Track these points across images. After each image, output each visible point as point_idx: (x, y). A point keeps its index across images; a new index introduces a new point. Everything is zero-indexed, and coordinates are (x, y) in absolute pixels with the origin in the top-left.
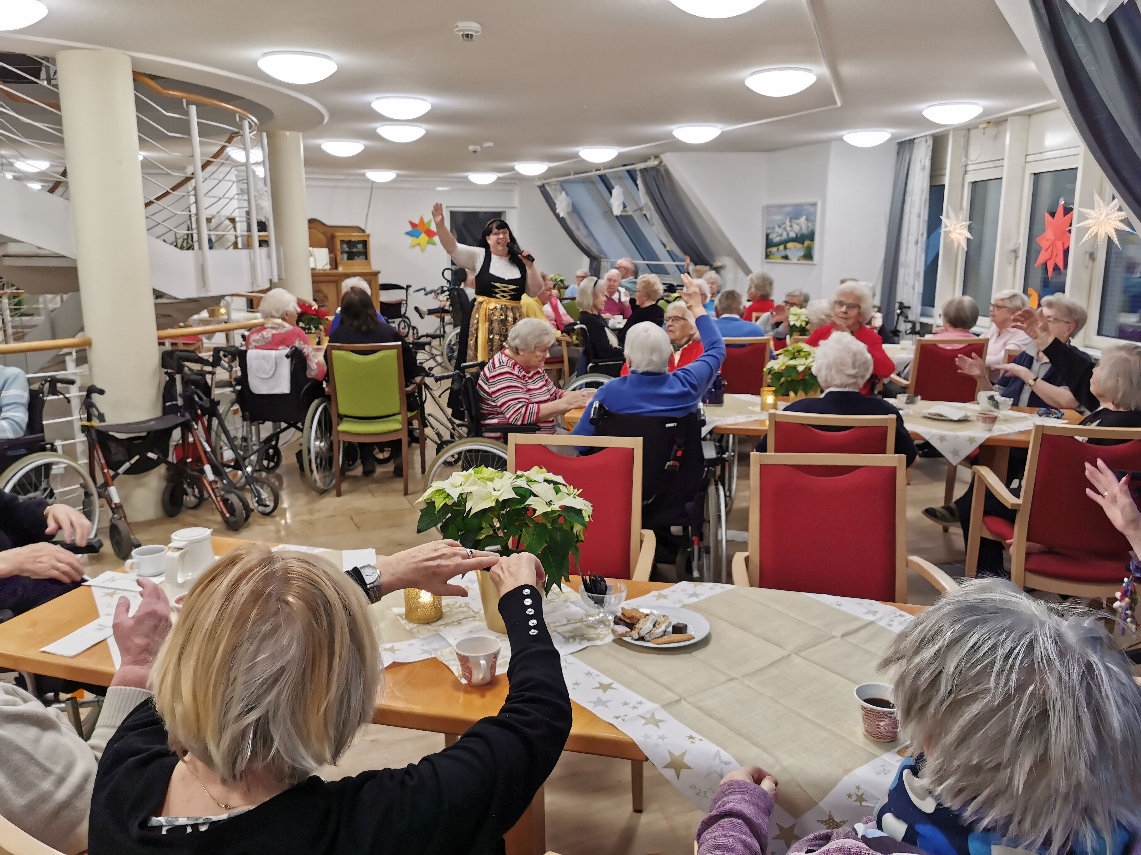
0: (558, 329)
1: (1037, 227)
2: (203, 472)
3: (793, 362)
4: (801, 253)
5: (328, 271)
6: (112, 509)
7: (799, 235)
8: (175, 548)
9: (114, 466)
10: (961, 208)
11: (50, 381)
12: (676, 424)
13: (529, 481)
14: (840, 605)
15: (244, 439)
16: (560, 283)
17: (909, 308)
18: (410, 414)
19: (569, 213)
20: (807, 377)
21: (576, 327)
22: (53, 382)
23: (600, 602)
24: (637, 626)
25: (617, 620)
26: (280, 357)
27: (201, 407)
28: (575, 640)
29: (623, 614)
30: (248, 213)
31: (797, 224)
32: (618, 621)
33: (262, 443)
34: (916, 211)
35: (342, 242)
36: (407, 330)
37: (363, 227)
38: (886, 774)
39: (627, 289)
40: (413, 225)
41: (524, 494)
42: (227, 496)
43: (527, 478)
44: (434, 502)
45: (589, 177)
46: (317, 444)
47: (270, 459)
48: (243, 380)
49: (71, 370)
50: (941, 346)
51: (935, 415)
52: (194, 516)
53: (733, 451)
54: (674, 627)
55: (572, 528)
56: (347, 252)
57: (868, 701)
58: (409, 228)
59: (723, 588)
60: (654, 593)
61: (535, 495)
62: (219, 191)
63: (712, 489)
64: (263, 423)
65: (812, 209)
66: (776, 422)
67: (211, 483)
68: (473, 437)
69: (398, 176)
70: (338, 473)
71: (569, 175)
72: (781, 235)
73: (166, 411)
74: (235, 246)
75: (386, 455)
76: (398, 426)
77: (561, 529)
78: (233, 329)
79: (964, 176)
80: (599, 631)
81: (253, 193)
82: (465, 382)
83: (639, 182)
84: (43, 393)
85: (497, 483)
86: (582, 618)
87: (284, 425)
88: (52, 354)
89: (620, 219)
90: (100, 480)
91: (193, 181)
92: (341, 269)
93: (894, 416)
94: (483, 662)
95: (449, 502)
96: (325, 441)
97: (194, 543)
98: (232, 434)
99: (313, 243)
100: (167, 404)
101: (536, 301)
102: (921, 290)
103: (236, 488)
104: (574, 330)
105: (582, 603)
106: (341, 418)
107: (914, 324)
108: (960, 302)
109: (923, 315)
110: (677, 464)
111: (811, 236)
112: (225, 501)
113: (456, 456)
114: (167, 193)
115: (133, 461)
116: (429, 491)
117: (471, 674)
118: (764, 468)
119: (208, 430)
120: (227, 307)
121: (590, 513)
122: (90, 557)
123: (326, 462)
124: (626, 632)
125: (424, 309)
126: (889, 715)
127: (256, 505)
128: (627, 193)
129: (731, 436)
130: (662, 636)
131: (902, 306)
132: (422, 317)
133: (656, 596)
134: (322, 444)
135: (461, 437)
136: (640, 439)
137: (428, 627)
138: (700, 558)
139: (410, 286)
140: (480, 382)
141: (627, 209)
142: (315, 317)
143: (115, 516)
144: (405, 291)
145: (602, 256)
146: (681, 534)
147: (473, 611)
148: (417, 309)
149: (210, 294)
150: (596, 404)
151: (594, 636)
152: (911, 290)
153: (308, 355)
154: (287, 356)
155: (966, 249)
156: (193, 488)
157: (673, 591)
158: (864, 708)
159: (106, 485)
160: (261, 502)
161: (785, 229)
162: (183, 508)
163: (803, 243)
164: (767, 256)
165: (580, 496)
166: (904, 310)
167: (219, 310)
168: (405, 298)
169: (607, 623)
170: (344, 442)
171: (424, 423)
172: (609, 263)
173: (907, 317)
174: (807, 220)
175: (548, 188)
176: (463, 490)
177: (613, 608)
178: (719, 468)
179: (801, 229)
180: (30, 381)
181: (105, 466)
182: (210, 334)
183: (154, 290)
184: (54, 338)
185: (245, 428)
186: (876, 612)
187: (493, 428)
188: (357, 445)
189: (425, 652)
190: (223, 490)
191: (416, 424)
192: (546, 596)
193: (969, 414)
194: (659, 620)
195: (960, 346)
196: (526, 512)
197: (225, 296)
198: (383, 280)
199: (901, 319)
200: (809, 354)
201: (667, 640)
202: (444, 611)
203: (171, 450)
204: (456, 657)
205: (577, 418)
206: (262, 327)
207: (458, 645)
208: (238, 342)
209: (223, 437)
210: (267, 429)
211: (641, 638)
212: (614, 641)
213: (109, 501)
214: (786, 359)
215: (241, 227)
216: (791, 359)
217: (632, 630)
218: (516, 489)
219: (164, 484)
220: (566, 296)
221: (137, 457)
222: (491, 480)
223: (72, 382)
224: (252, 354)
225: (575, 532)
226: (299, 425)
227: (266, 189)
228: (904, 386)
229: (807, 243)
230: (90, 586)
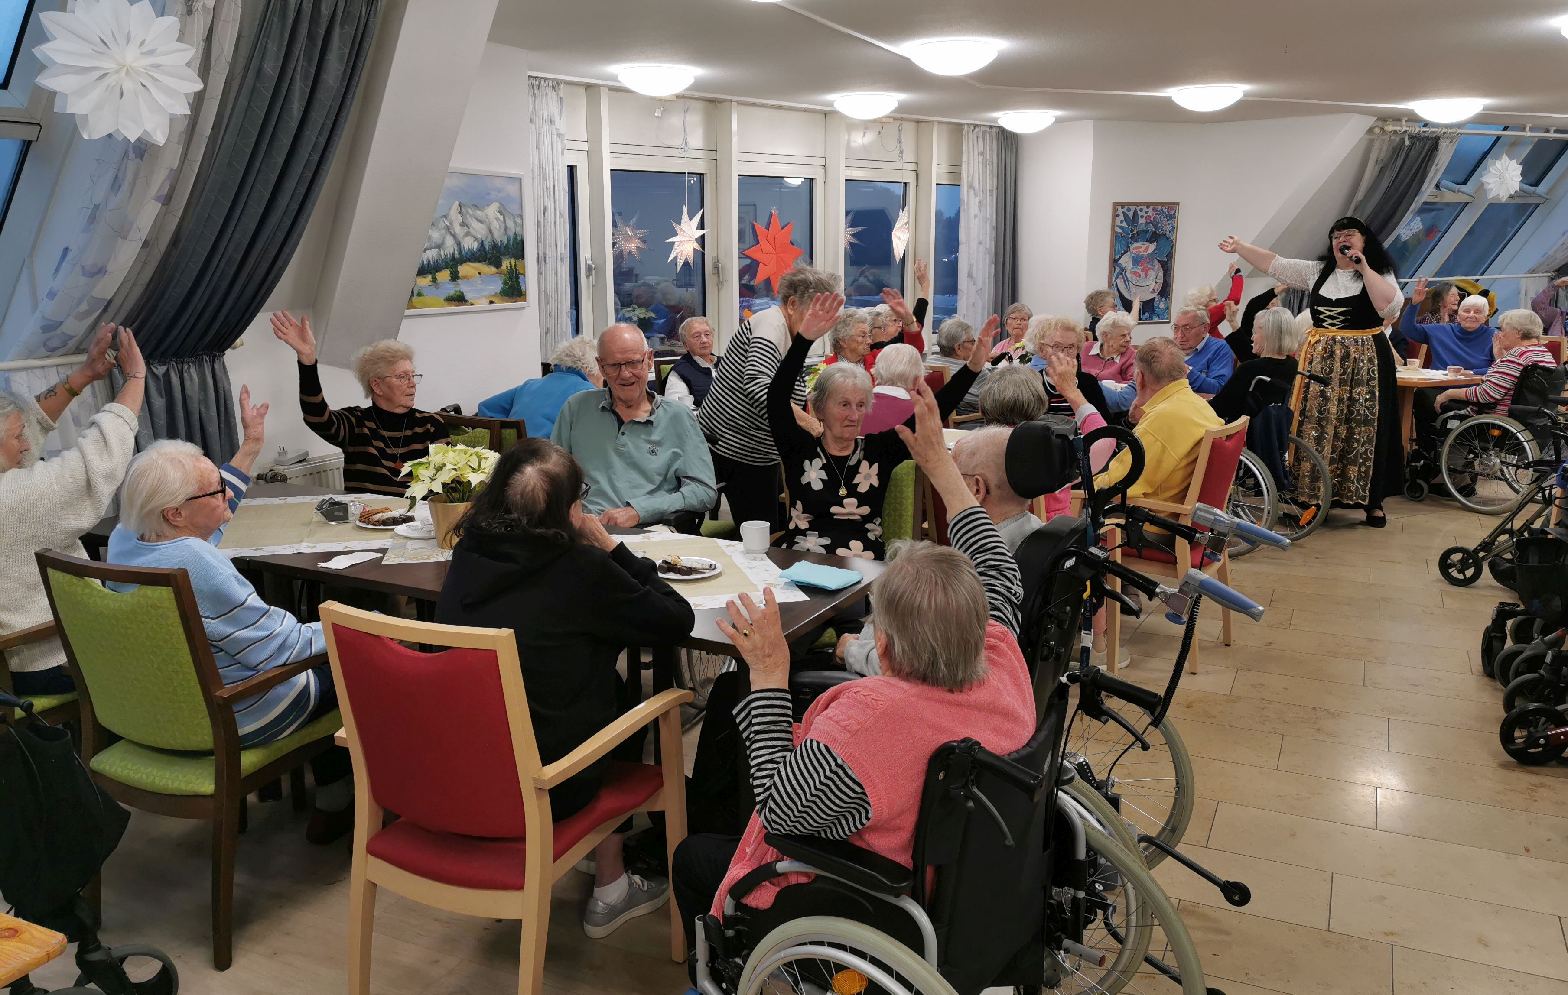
7: (487, 246)
31: (479, 220)
65: (511, 188)
111: (517, 249)
161: (448, 230)
163: (498, 265)
174: (503, 211)
229: (506, 263)
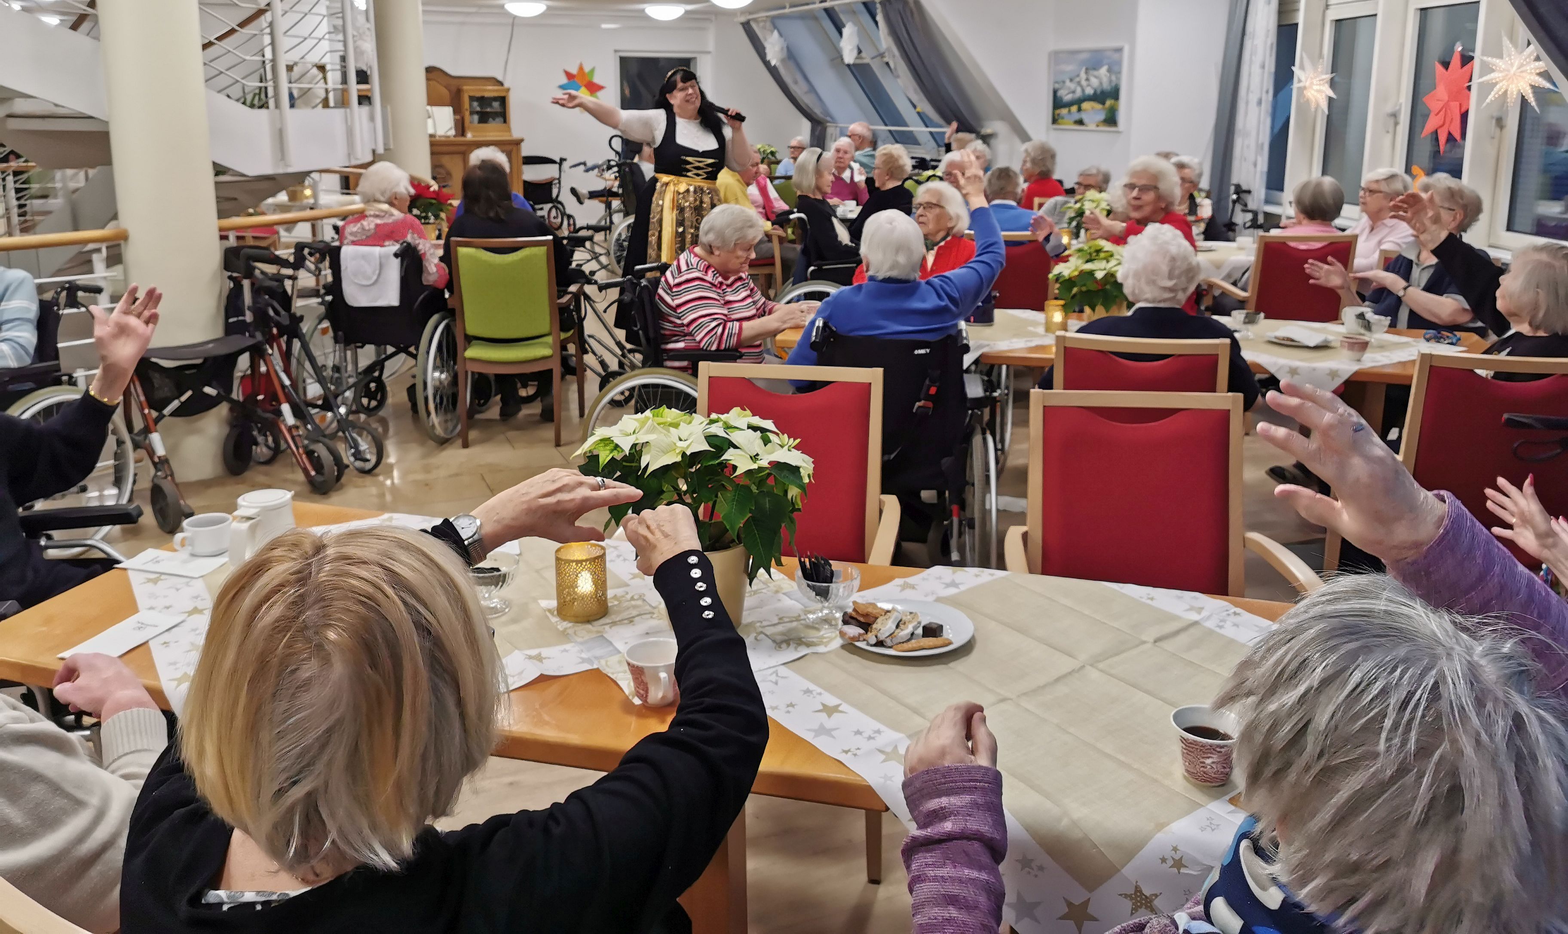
0: (768, 219)
1: (1424, 83)
2: (279, 413)
3: (1089, 266)
4: (1102, 116)
5: (452, 138)
6: (155, 464)
7: (1099, 92)
8: (243, 518)
9: (158, 405)
10: (1321, 56)
11: (68, 289)
12: (928, 351)
13: (728, 427)
14: (1152, 599)
15: (336, 369)
16: (770, 156)
17: (1249, 192)
18: (563, 336)
19: (783, 61)
20: (1108, 287)
21: (792, 217)
22: (72, 289)
23: (823, 594)
24: (874, 626)
25: (847, 618)
26: (386, 256)
27: (278, 325)
28: (789, 645)
29: (855, 610)
30: (343, 59)
31: (1096, 77)
32: (848, 620)
33: (360, 374)
34: (1258, 59)
35: (472, 99)
36: (559, 220)
37: (500, 78)
38: (1213, 830)
39: (862, 165)
40: (569, 76)
41: (720, 445)
42: (312, 447)
43: (725, 423)
44: (598, 456)
45: (811, 11)
46: (435, 376)
47: (371, 396)
48: (335, 287)
49: (100, 273)
50: (1292, 244)
51: (1283, 339)
52: (266, 474)
53: (1007, 388)
54: (924, 628)
55: (786, 492)
56: (477, 113)
57: (1190, 730)
58: (564, 80)
59: (992, 575)
60: (898, 581)
61: (736, 447)
62: (303, 29)
63: (977, 440)
64: (362, 347)
65: (1116, 56)
66: (1065, 347)
67: (290, 429)
68: (650, 366)
69: (549, 8)
70: (464, 416)
71: (784, 8)
72: (1074, 92)
73: (230, 330)
74: (325, 104)
75: (531, 391)
76: (548, 352)
77: (770, 494)
78: (322, 218)
79: (1324, 12)
80: (821, 633)
81: (350, 31)
82: (640, 292)
83: (880, 18)
84: (58, 305)
85: (684, 430)
86: (799, 616)
87: (390, 349)
88: (73, 250)
89: (853, 68)
90: (138, 424)
91: (268, 16)
92: (469, 136)
93: (1227, 341)
94: (663, 675)
95: (618, 456)
96: (448, 371)
97: (270, 511)
98: (320, 361)
99: (433, 100)
100: (231, 320)
101: (738, 180)
102: (1265, 169)
103: (325, 436)
104: (790, 220)
105: (799, 595)
106: (470, 339)
107: (1255, 214)
108: (1319, 185)
109: (1268, 201)
110: (930, 404)
111: (1115, 94)
112: (310, 454)
113: (627, 394)
114: (232, 31)
115: (184, 398)
116: (591, 441)
117: (647, 691)
118: (1049, 412)
119: (286, 356)
120: (314, 187)
121: (811, 472)
122: (124, 531)
123: (448, 401)
124: (860, 635)
125: (583, 190)
126: (1218, 750)
127: (352, 459)
128: (862, 33)
129: (1004, 368)
130: (909, 640)
131: (1239, 190)
132: (581, 202)
133: (900, 586)
134: (443, 376)
135: (633, 367)
136: (880, 371)
137: (589, 626)
138: (961, 534)
139: (565, 160)
140: (660, 291)
141: (863, 55)
142: (434, 201)
143: (159, 473)
144: (557, 166)
145: (828, 119)
146: (935, 501)
147: (650, 606)
148: (574, 191)
149: (291, 170)
150: (820, 323)
151: (814, 640)
152: (1251, 168)
153: (425, 254)
154: (396, 255)
155: (1327, 112)
156: (266, 436)
157: (924, 579)
158: (1183, 740)
159: (147, 430)
160: (358, 456)
161: (1079, 83)
162: (252, 464)
163: (1103, 103)
164: (1055, 121)
165: (797, 447)
166: (1243, 196)
167: (302, 192)
168: (557, 176)
169: (833, 622)
170: (473, 373)
171: (583, 348)
172: (838, 129)
173: (1246, 205)
174: (1109, 70)
175: (754, 25)
176: (637, 439)
177: (841, 603)
178: (987, 411)
179: (1101, 83)
180: (41, 289)
181: (145, 404)
182: (290, 224)
183: (215, 164)
184: (76, 228)
185: (337, 353)
186: (1202, 608)
187: (678, 355)
188: (492, 379)
189: (584, 661)
190: (306, 438)
191: (572, 348)
192: (750, 585)
193: (1331, 338)
194: (904, 618)
195: (1318, 245)
196: (722, 471)
197: (311, 172)
198: (526, 150)
199: (1238, 207)
200: (1112, 256)
201: (915, 645)
202: (610, 604)
203: (236, 383)
204: (626, 668)
205: (795, 341)
206: (361, 215)
207: (630, 652)
208: (328, 234)
209: (307, 365)
210: (367, 355)
211: (880, 643)
212: (843, 647)
213: (151, 453)
214: (1080, 261)
215: (334, 77)
216: (1087, 261)
217: (867, 631)
218: (710, 439)
219: (226, 430)
220: (777, 174)
221: (189, 393)
222: (676, 425)
223: (98, 290)
224: (347, 252)
225: (789, 497)
226: (412, 349)
227: (368, 25)
228: (1240, 299)
229: (1109, 103)
230: (125, 569)
